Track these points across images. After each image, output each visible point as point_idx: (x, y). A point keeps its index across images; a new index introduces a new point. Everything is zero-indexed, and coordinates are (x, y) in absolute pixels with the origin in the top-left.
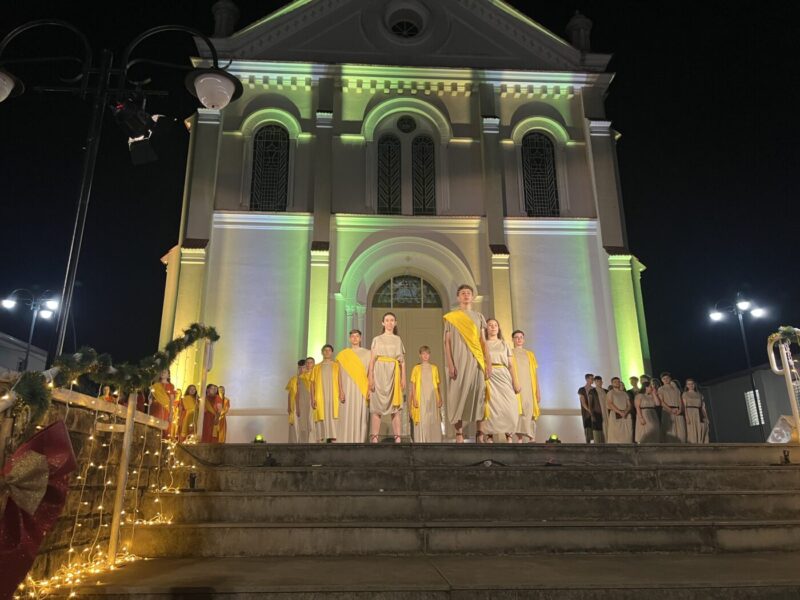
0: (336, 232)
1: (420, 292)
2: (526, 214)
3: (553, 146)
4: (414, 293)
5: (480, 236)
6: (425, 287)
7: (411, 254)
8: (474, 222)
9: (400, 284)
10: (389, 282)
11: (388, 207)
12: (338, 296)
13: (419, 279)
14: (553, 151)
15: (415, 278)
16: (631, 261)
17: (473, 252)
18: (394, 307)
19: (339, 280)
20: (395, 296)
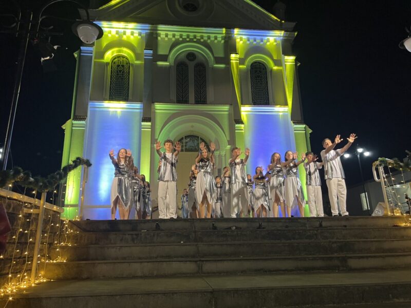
0: (155, 112)
2: (252, 103)
3: (266, 69)
4: (196, 144)
5: (229, 115)
7: (194, 124)
8: (226, 108)
9: (188, 139)
11: (182, 99)
13: (198, 137)
14: (266, 72)
15: (196, 136)
16: (305, 128)
17: (225, 123)
18: (185, 151)
19: (156, 137)
20: (185, 146)
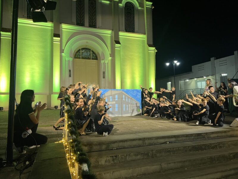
0: (62, 30)
1: (90, 54)
4: (89, 54)
5: (111, 37)
6: (92, 52)
7: (88, 41)
8: (109, 32)
9: (84, 51)
10: (80, 50)
11: (80, 23)
12: (63, 54)
13: (90, 50)
17: (109, 42)
18: (82, 59)
19: (63, 48)
20: (82, 55)
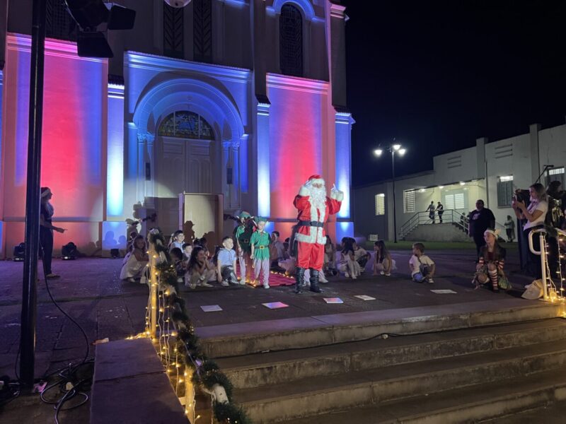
1: (197, 126)
2: (280, 72)
3: (301, 19)
4: (193, 126)
5: (248, 85)
6: (202, 122)
7: (191, 94)
9: (181, 118)
10: (172, 115)
12: (132, 124)
13: (197, 115)
14: (302, 22)
16: (349, 117)
18: (176, 136)
19: (132, 111)
20: (177, 127)
